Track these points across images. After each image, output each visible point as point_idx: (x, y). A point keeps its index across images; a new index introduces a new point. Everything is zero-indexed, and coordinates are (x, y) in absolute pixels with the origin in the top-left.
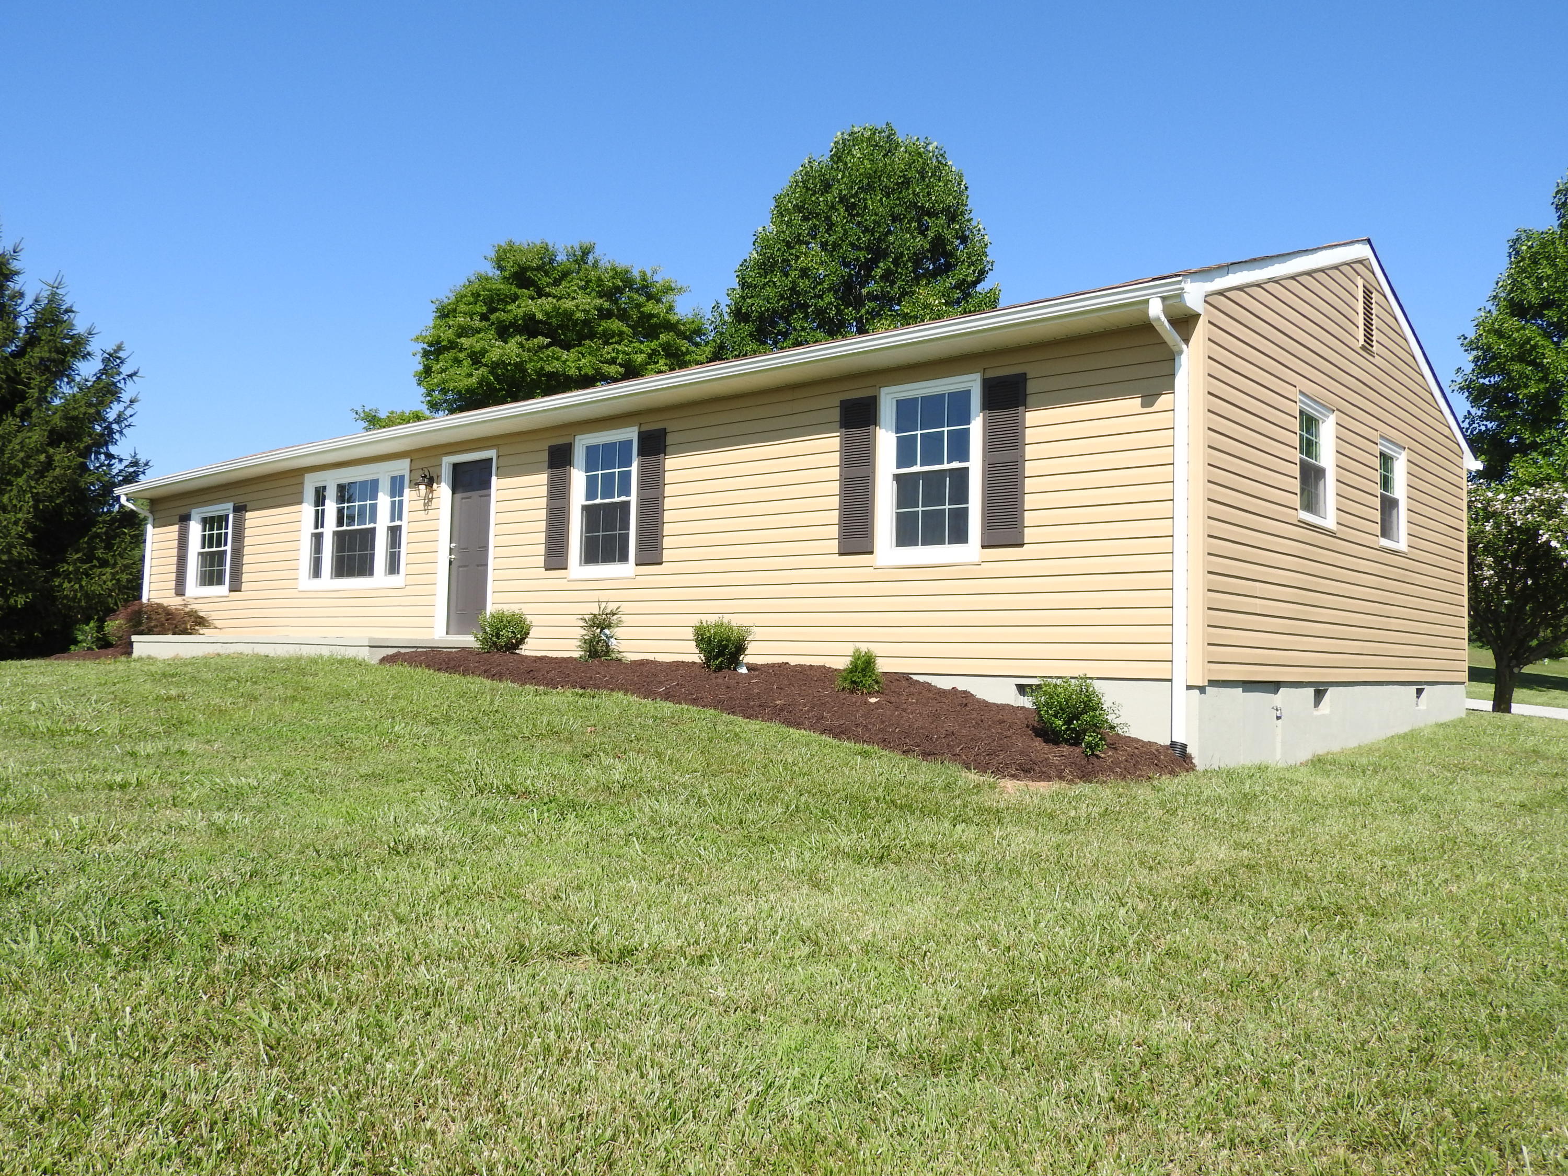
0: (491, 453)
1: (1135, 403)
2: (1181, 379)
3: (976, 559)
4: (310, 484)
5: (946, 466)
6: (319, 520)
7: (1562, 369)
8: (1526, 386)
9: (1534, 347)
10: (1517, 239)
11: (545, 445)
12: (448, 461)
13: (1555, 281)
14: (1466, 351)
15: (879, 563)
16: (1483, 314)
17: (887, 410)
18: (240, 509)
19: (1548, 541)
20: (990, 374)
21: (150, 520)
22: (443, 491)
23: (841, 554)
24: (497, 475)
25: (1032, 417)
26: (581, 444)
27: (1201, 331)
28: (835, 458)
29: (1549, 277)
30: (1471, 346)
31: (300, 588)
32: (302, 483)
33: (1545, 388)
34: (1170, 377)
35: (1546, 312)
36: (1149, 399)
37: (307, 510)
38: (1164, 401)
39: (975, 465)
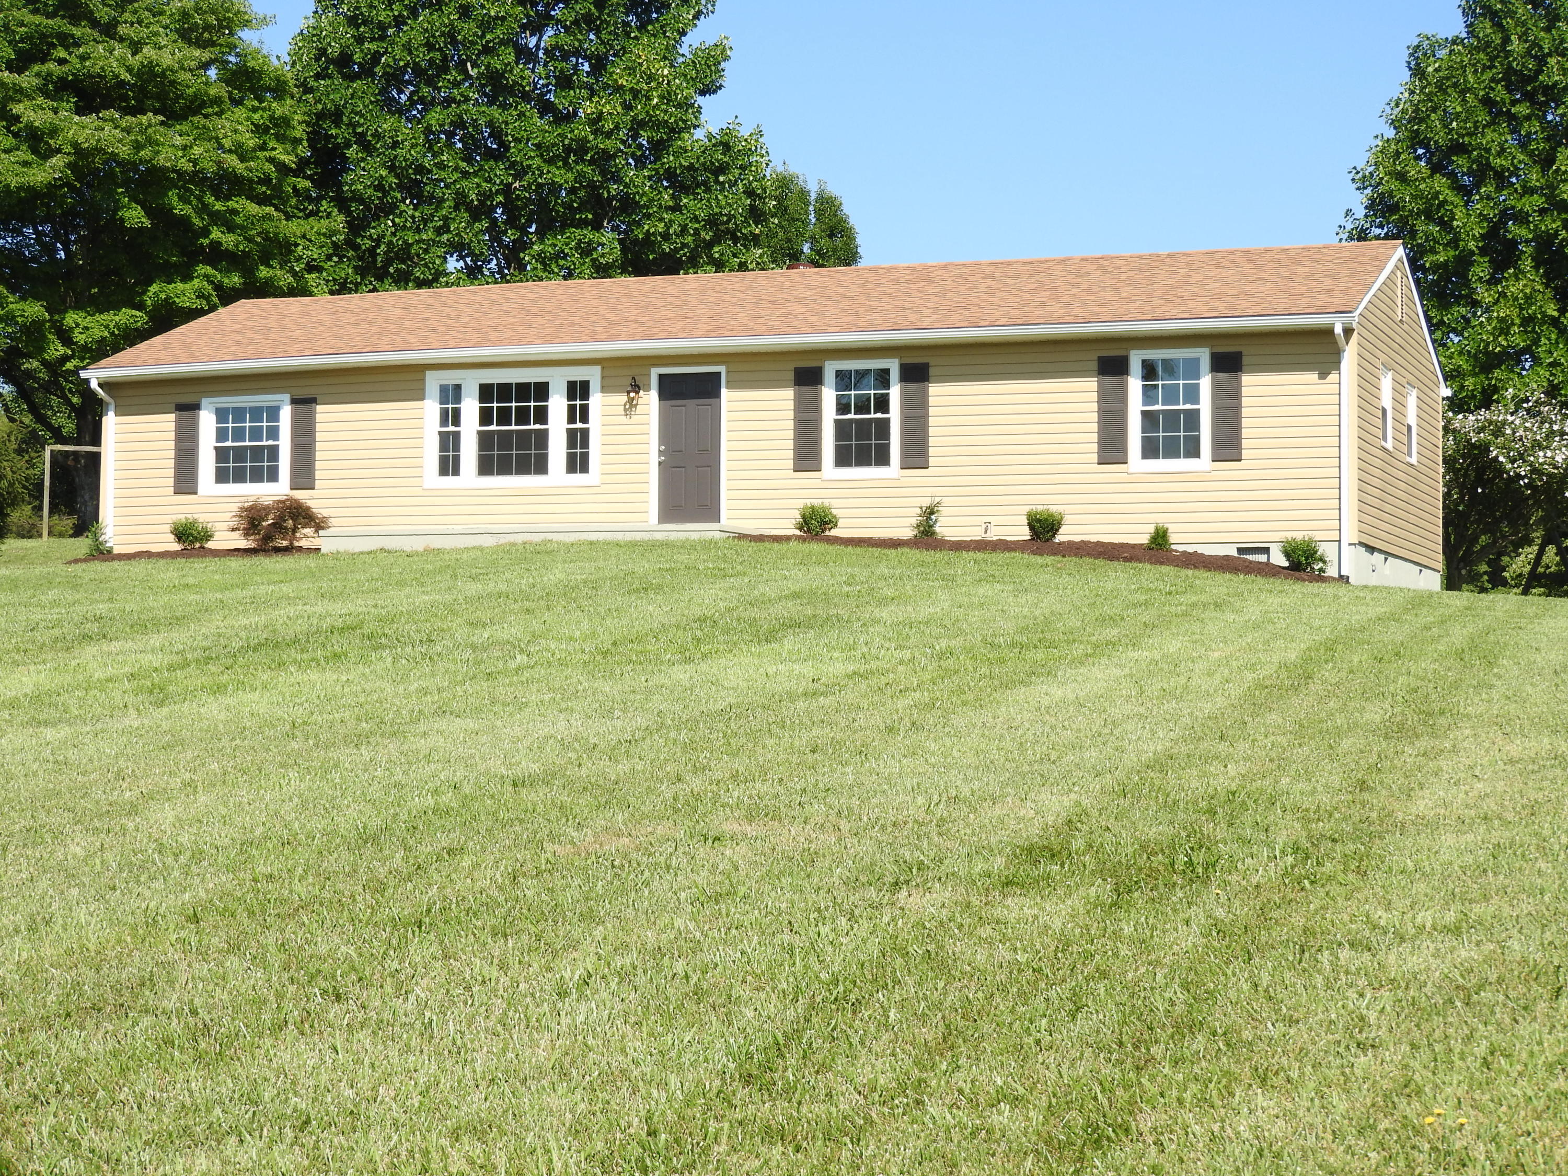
0: (722, 369)
1: (1313, 377)
2: (1344, 365)
3: (1208, 469)
4: (433, 381)
5: (1181, 407)
6: (451, 417)
7: (1474, 235)
8: (1433, 251)
9: (1442, 204)
10: (1418, 46)
11: (792, 366)
12: (655, 372)
13: (1466, 122)
14: (1358, 189)
15: (1131, 471)
16: (1380, 144)
17: (1135, 365)
18: (304, 403)
19: (1497, 457)
20: (1217, 350)
21: (112, 407)
22: (650, 400)
23: (1099, 463)
24: (727, 387)
25: (1247, 379)
26: (830, 369)
27: (1355, 337)
28: (1094, 397)
29: (1458, 115)
30: (1363, 182)
31: (425, 487)
32: (423, 380)
33: (1454, 257)
34: (1336, 365)
35: (1455, 158)
36: (1323, 375)
37: (431, 408)
38: (1333, 377)
39: (1205, 406)
